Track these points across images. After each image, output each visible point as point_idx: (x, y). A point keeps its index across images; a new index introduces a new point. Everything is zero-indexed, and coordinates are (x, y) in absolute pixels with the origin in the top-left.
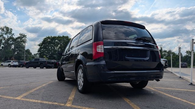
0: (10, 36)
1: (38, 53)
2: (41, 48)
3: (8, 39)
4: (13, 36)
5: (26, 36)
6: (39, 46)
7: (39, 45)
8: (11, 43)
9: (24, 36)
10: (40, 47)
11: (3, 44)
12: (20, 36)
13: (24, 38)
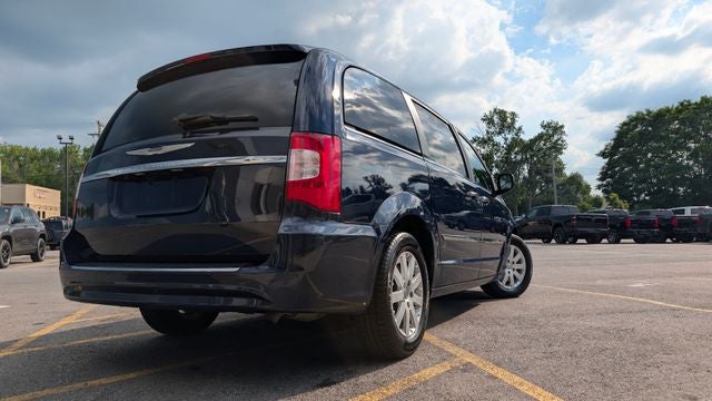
0: (509, 137)
1: (600, 183)
2: (610, 166)
3: (510, 148)
4: (522, 136)
5: (562, 127)
6: (605, 158)
7: (603, 154)
8: (519, 157)
9: (557, 129)
10: (607, 160)
11: (497, 166)
12: (542, 130)
13: (556, 138)
